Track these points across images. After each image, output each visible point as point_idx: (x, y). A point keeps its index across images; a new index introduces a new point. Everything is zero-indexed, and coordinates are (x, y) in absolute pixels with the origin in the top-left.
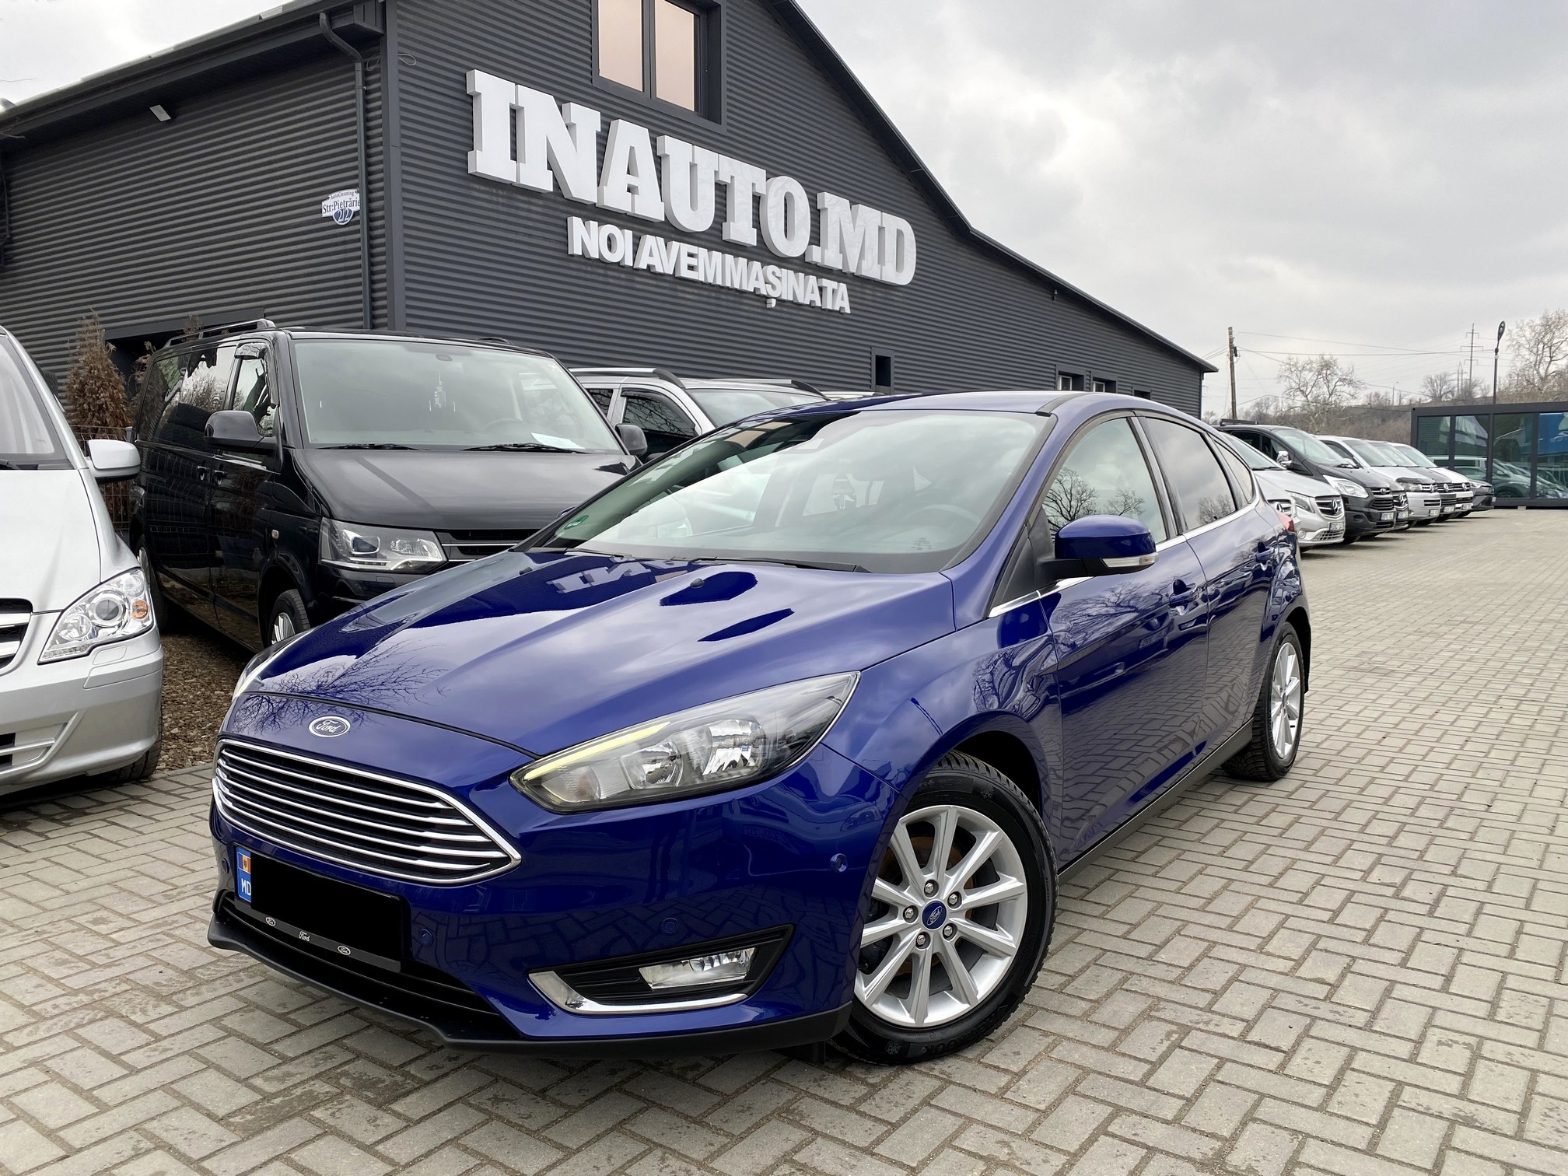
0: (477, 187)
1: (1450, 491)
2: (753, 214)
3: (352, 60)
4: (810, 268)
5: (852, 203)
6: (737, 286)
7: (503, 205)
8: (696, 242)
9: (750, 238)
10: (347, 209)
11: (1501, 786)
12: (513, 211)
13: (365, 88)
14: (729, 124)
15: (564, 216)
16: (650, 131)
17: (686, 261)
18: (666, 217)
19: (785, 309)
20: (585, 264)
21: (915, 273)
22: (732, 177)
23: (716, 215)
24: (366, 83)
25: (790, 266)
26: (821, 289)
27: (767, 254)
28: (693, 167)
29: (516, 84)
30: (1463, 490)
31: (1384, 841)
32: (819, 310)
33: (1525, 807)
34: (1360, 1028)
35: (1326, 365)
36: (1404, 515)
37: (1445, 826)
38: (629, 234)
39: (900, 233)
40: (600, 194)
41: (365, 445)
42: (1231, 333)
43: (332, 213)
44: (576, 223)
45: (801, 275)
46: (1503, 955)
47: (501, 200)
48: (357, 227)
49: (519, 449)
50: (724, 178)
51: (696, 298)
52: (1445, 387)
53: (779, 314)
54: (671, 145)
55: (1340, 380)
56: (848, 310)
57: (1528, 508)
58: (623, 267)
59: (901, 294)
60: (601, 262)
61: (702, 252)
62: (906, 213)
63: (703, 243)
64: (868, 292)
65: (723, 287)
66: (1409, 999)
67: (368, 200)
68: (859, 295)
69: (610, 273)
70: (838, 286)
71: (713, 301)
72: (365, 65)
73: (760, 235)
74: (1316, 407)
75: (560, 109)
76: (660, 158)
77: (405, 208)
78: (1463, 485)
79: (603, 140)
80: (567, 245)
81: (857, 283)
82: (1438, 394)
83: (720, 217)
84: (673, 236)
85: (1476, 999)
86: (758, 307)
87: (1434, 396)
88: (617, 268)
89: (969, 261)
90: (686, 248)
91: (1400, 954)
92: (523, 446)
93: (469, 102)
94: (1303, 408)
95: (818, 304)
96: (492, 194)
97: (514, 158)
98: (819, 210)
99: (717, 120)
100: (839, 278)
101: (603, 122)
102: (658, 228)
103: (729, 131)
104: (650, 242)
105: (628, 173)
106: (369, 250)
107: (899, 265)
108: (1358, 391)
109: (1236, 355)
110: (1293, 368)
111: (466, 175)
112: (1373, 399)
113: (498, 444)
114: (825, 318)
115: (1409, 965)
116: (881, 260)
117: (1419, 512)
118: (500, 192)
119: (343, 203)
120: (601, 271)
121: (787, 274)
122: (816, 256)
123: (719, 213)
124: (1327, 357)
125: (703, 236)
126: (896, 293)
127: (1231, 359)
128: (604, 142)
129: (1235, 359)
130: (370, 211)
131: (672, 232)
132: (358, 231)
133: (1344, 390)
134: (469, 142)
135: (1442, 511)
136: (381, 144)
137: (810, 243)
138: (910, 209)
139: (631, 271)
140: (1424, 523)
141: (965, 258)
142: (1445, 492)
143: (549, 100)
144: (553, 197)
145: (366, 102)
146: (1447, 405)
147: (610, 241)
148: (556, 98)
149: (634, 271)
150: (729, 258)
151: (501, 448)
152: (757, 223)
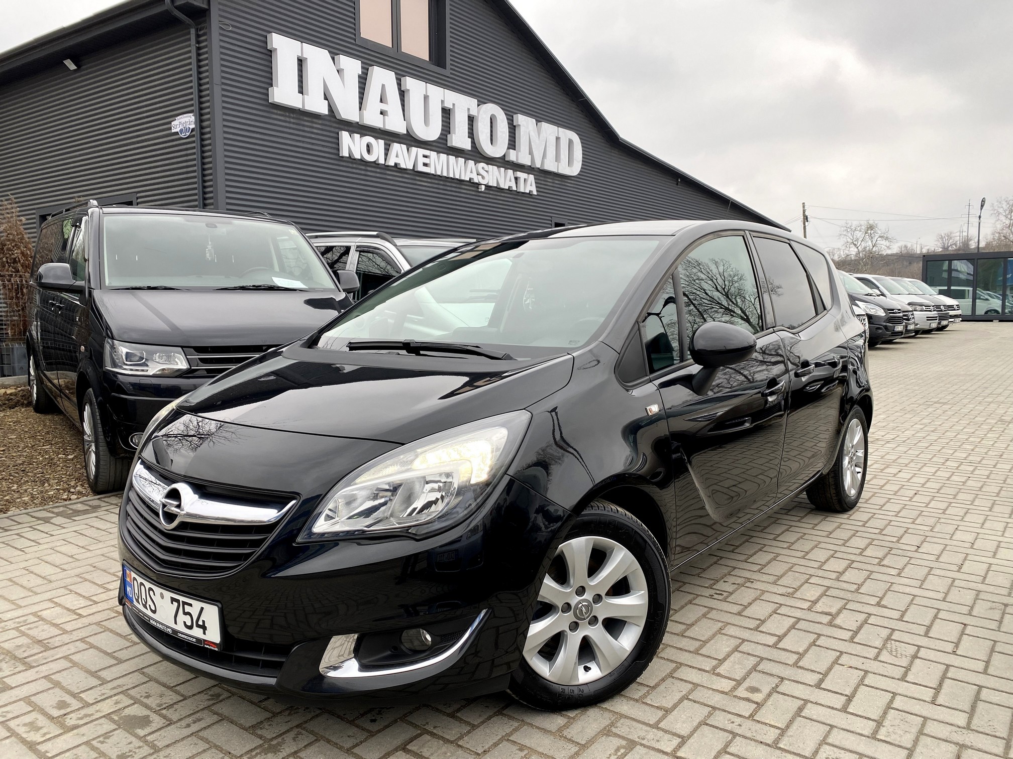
0: (276, 111)
1: (945, 311)
2: (469, 128)
3: (188, 27)
4: (508, 165)
5: (538, 121)
6: (457, 177)
7: (293, 123)
8: (429, 147)
9: (466, 145)
10: (187, 127)
11: (931, 530)
12: (301, 128)
13: (197, 45)
14: (451, 69)
15: (337, 130)
16: (396, 73)
17: (421, 160)
18: (407, 131)
19: (491, 192)
20: (352, 163)
21: (582, 168)
22: (454, 105)
23: (442, 130)
24: (198, 42)
25: (495, 163)
26: (516, 179)
27: (478, 155)
28: (426, 98)
29: (302, 42)
30: (954, 310)
31: (834, 576)
32: (515, 193)
33: (945, 548)
34: (768, 745)
35: (871, 227)
36: (911, 327)
37: (882, 563)
38: (382, 142)
39: (571, 142)
40: (361, 116)
41: (144, 287)
42: (804, 207)
43: (178, 130)
44: (345, 135)
45: (502, 169)
46: (897, 677)
47: (292, 120)
48: (193, 139)
49: (257, 288)
50: (448, 105)
51: (429, 185)
52: (951, 241)
53: (487, 196)
54: (410, 83)
55: (880, 237)
56: (535, 193)
57: (1000, 321)
58: (378, 164)
59: (572, 182)
60: (362, 161)
61: (433, 154)
62: (576, 128)
63: (434, 148)
64: (549, 180)
65: (448, 178)
66: (814, 717)
67: (200, 120)
68: (543, 182)
69: (369, 169)
70: (528, 177)
71: (441, 187)
72: (197, 30)
73: (473, 143)
74: (865, 255)
75: (333, 59)
76: (404, 92)
77: (224, 126)
78: (955, 306)
79: (363, 81)
80: (339, 150)
81: (542, 174)
82: (946, 246)
83: (446, 131)
84: (413, 144)
85: (866, 718)
86: (473, 191)
87: (944, 248)
88: (374, 165)
89: (619, 160)
90: (422, 152)
91: (819, 675)
92: (260, 286)
93: (269, 54)
94: (856, 256)
95: (514, 188)
96: (286, 116)
97: (301, 91)
98: (515, 126)
99: (443, 66)
100: (529, 171)
101: (362, 68)
102: (403, 138)
103: (451, 73)
104: (396, 147)
105: (381, 101)
106: (201, 154)
107: (570, 162)
108: (892, 244)
109: (807, 221)
110: (850, 229)
111: (268, 104)
112: (903, 249)
113: (241, 285)
114: (519, 198)
115: (823, 686)
116: (557, 158)
117: (925, 325)
118: (292, 115)
119: (184, 123)
120: (363, 167)
121: (493, 169)
122: (513, 156)
123: (445, 128)
124: (871, 222)
125: (434, 144)
126: (569, 181)
127: (804, 224)
128: (364, 81)
129: (806, 223)
130: (202, 128)
131: (412, 141)
132: (194, 142)
133: (883, 244)
134: (270, 81)
135: (939, 323)
136: (208, 83)
137: (508, 148)
138: (579, 125)
139: (383, 167)
140: (928, 332)
141: (616, 158)
142: (942, 311)
143: (324, 54)
144: (328, 118)
145: (199, 55)
146: (952, 253)
147: (369, 148)
148: (330, 52)
149: (387, 167)
150: (452, 158)
151: (243, 288)
152: (471, 134)
